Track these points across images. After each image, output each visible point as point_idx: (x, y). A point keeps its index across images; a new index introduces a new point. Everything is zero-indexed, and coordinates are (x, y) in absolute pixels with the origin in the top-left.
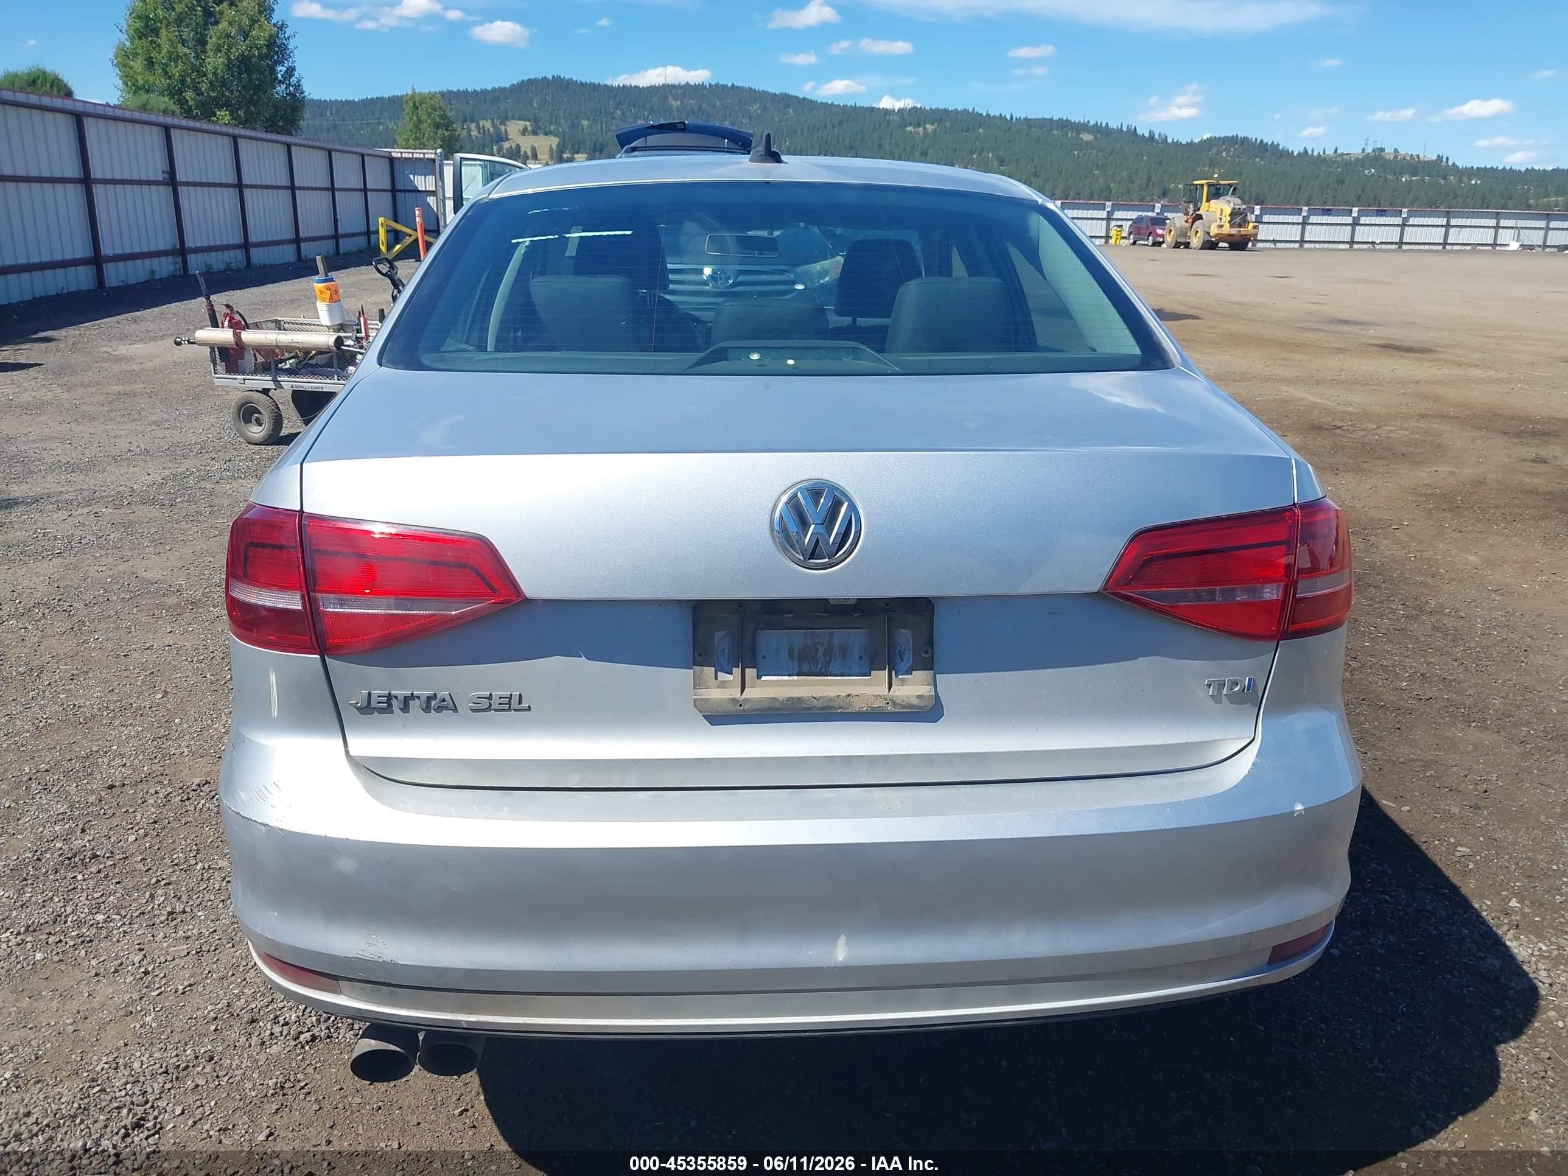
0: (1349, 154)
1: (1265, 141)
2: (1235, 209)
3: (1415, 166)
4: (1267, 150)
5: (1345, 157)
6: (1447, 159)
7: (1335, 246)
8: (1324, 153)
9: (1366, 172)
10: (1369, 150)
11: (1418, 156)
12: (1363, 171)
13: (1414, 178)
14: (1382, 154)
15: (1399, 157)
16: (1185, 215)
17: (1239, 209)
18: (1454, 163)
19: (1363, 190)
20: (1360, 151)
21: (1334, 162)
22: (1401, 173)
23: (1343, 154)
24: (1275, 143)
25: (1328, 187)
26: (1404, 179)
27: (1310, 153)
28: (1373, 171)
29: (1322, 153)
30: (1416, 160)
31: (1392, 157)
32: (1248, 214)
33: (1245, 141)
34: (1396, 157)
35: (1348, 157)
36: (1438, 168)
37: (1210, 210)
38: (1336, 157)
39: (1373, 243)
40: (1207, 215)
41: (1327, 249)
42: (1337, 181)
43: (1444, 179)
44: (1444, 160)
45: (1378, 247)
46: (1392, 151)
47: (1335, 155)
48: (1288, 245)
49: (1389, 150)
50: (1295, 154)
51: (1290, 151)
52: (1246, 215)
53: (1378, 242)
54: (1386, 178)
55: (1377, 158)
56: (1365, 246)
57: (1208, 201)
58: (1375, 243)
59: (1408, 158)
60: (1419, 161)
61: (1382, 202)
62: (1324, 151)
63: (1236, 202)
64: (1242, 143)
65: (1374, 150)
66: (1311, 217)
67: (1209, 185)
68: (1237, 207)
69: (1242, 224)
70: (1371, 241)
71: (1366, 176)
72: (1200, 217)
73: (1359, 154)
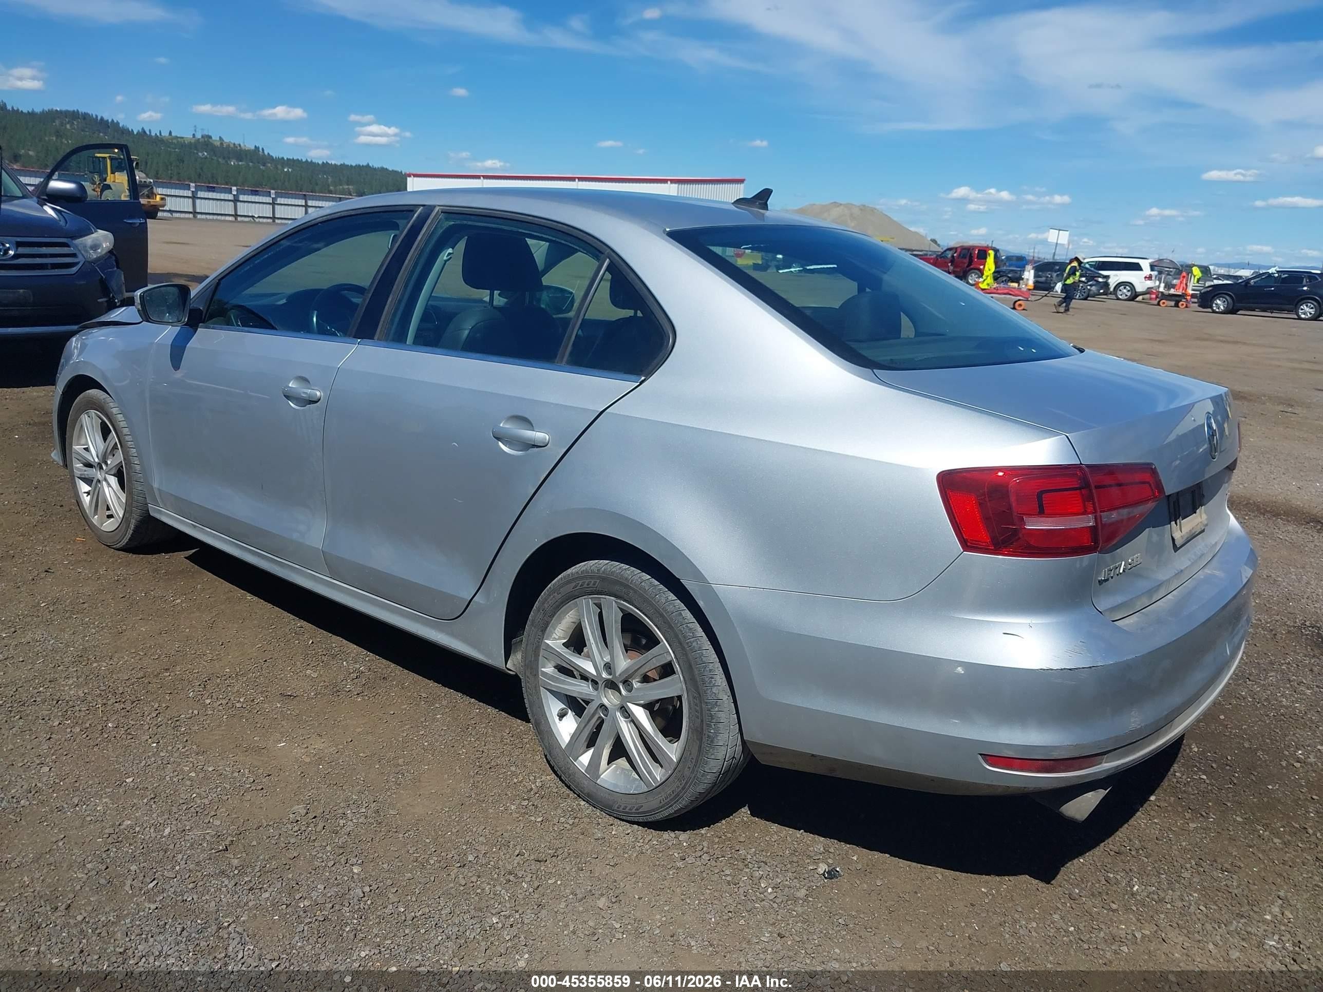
0: (183, 138)
1: (105, 118)
2: (141, 182)
3: (238, 153)
4: (109, 127)
5: (179, 139)
6: (263, 149)
7: (223, 218)
8: (160, 134)
9: (200, 154)
10: (199, 136)
11: (240, 145)
12: (197, 154)
13: (240, 163)
14: (210, 140)
15: (225, 145)
16: (92, 184)
17: (145, 182)
18: (268, 154)
19: (201, 169)
20: (192, 137)
21: (172, 143)
22: (229, 158)
23: (177, 137)
24: (115, 121)
25: (171, 164)
26: (232, 163)
27: (148, 133)
28: (206, 154)
29: (158, 134)
30: (239, 148)
31: (218, 144)
32: (154, 187)
33: (85, 116)
34: (222, 144)
35: (182, 140)
36: (256, 156)
37: (116, 181)
38: (172, 139)
39: (253, 217)
40: (115, 185)
41: (207, 220)
42: (178, 160)
43: (264, 166)
44: (261, 150)
45: (257, 220)
46: (218, 139)
47: (170, 137)
48: (183, 215)
49: (215, 138)
50: (135, 133)
51: (130, 130)
52: (152, 188)
53: (256, 216)
54: (218, 161)
55: (206, 143)
56: (247, 219)
57: (113, 173)
58: (254, 217)
59: (232, 146)
60: (241, 150)
61: (219, 181)
62: (160, 132)
63: (141, 176)
64: (84, 119)
65: (203, 137)
66: (199, 192)
67: (111, 159)
68: (143, 180)
69: (150, 195)
70: (251, 215)
71: (200, 157)
72: (108, 187)
73: (191, 139)
